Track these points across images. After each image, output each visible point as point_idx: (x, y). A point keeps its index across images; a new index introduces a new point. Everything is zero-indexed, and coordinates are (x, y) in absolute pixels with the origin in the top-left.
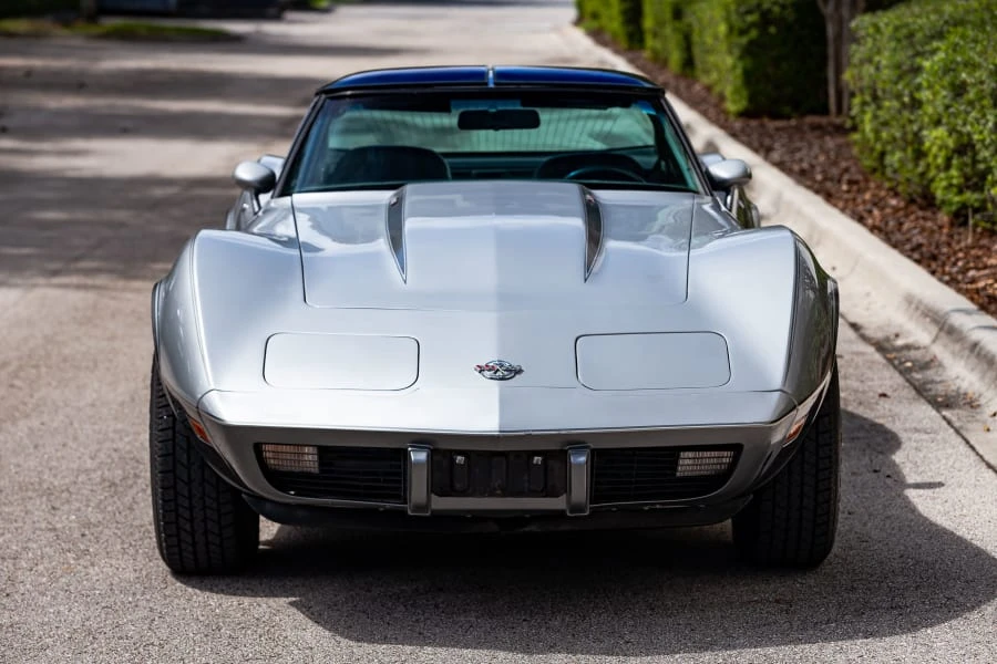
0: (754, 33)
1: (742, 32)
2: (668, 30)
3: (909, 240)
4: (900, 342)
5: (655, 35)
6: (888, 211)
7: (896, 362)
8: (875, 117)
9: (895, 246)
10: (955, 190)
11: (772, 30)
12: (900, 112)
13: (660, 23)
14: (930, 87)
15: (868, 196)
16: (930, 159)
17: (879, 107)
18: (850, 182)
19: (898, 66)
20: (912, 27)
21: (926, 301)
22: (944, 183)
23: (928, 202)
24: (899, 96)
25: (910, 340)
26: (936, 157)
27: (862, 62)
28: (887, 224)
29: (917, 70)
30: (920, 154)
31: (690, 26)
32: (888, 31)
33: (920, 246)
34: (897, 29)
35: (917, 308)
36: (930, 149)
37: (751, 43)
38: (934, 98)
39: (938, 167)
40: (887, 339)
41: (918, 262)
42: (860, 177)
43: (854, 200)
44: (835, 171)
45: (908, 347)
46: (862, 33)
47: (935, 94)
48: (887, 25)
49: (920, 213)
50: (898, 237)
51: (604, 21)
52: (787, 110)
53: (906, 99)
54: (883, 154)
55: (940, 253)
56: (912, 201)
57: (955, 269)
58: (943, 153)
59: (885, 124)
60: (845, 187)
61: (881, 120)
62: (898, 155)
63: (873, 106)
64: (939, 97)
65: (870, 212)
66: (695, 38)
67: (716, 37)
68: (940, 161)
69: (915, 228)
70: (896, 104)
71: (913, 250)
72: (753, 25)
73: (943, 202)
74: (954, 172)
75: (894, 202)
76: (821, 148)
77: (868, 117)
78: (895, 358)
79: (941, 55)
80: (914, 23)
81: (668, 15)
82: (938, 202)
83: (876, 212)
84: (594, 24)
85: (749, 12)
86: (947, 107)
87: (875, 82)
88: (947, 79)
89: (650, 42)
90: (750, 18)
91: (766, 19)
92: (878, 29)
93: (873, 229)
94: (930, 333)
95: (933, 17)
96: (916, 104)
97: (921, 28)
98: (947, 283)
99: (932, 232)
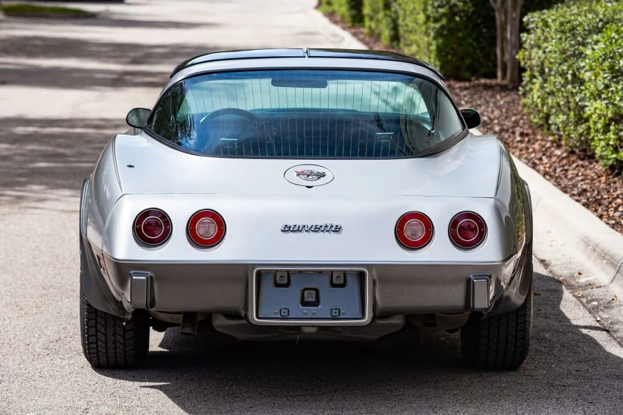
0: (444, 21)
1: (436, 20)
2: (381, 15)
3: (575, 186)
4: (583, 280)
5: (371, 18)
6: (554, 159)
7: (584, 300)
8: (542, 87)
9: (564, 190)
10: (611, 148)
11: (457, 19)
12: (564, 86)
13: (375, 11)
14: (591, 69)
15: (537, 146)
16: (591, 123)
17: (545, 81)
18: (522, 134)
19: (563, 52)
20: (575, 23)
21: (601, 245)
22: (603, 143)
23: (587, 154)
24: (563, 74)
25: (591, 279)
26: (595, 123)
27: (532, 47)
28: (555, 170)
29: (581, 55)
30: (581, 119)
31: (396, 12)
32: (554, 26)
33: (585, 191)
34: (562, 24)
35: (594, 250)
36: (590, 116)
37: (443, 27)
38: (596, 79)
39: (597, 131)
40: (572, 277)
41: (586, 205)
42: (530, 131)
43: (527, 149)
44: (508, 124)
45: (590, 285)
46: (531, 26)
47: (596, 75)
48: (554, 21)
49: (580, 162)
50: (565, 182)
51: (336, 7)
52: (467, 75)
53: (569, 77)
54: (548, 116)
55: (602, 198)
56: (572, 152)
57: (617, 214)
58: (602, 121)
59: (551, 93)
60: (519, 138)
61: (548, 90)
62: (562, 118)
63: (540, 79)
64: (600, 78)
65: (540, 159)
66: (400, 22)
67: (416, 22)
68: (599, 126)
69: (577, 175)
70: (560, 79)
71: (579, 195)
72: (444, 15)
73: (602, 157)
74: (611, 135)
75: (558, 152)
76: (495, 103)
77: (537, 86)
78: (583, 296)
79: (601, 45)
80: (576, 20)
81: (381, 5)
82: (597, 156)
83: (545, 160)
84: (329, 9)
85: (440, 6)
86: (607, 87)
87: (542, 63)
88: (606, 64)
89: (367, 23)
90: (441, 10)
91: (452, 12)
92: (546, 24)
93: (545, 174)
94: (608, 274)
95: (590, 16)
96: (578, 80)
97: (581, 24)
98: (613, 227)
99: (593, 180)
